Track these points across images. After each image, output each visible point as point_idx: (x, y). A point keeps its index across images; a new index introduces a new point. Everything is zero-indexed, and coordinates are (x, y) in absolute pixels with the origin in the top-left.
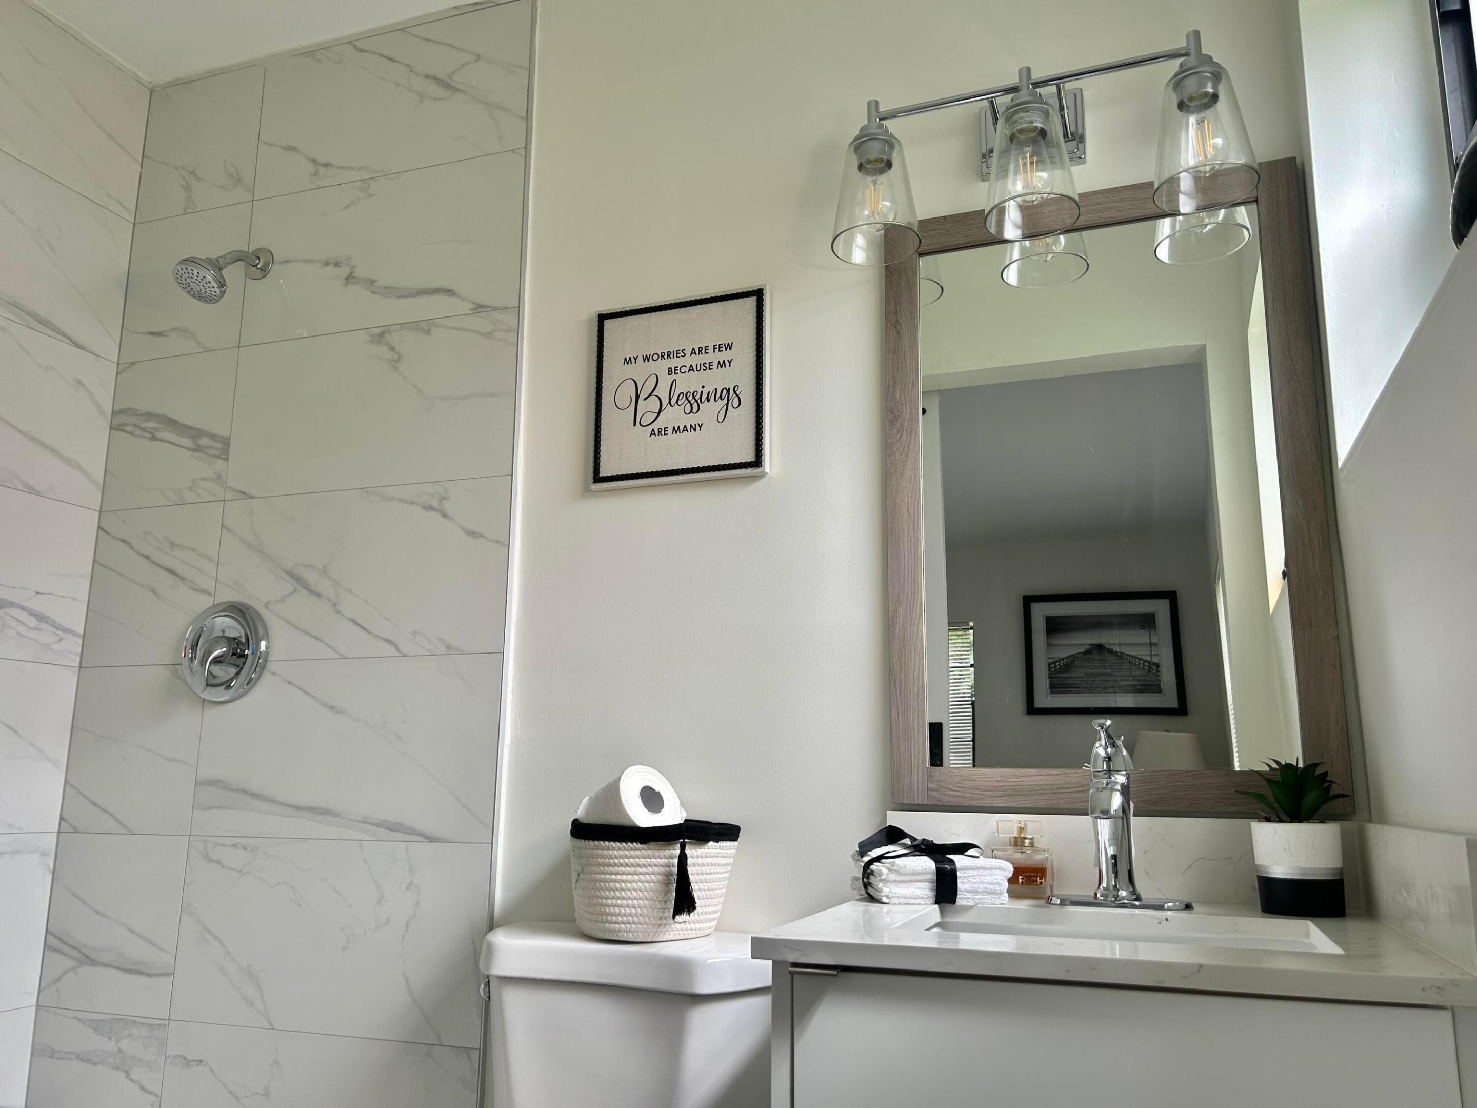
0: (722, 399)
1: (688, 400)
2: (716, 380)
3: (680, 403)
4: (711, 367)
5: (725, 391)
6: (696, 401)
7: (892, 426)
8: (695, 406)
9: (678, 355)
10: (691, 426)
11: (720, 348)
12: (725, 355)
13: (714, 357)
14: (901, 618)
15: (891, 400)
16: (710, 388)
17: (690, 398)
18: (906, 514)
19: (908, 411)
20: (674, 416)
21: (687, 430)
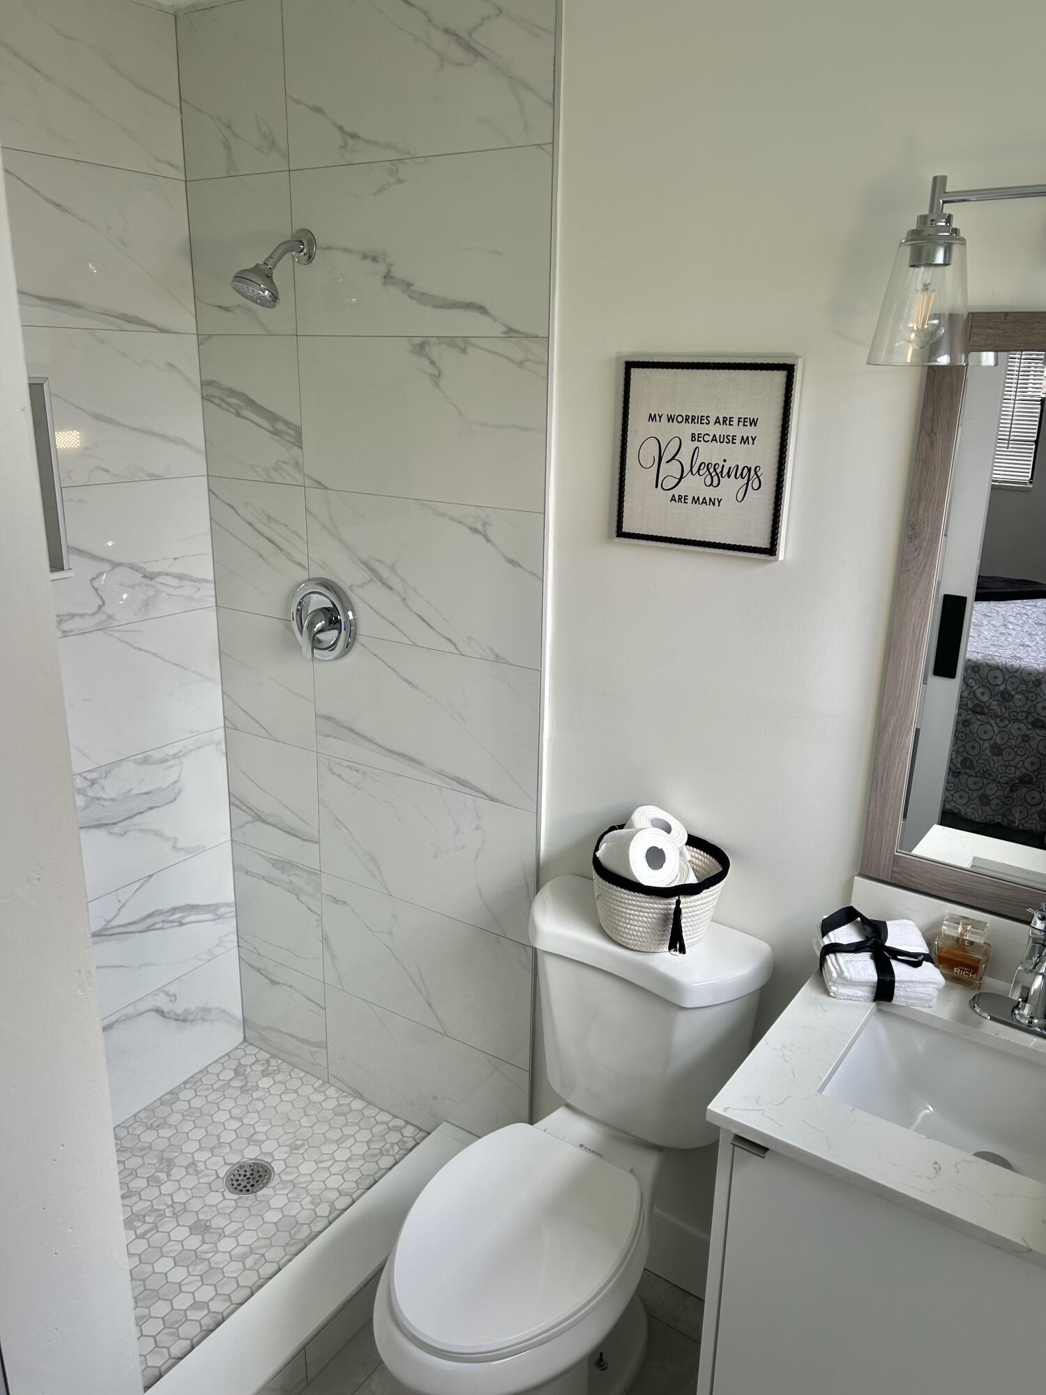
0: (742, 478)
1: (709, 472)
2: (737, 456)
3: (701, 472)
4: (734, 441)
5: (746, 470)
6: (717, 474)
7: (911, 542)
8: (715, 478)
9: (703, 422)
10: (710, 499)
11: (744, 422)
12: (749, 431)
13: (738, 431)
14: (891, 726)
15: (913, 516)
16: (731, 463)
17: (711, 470)
18: (911, 634)
19: (929, 531)
20: (694, 485)
21: (706, 503)
